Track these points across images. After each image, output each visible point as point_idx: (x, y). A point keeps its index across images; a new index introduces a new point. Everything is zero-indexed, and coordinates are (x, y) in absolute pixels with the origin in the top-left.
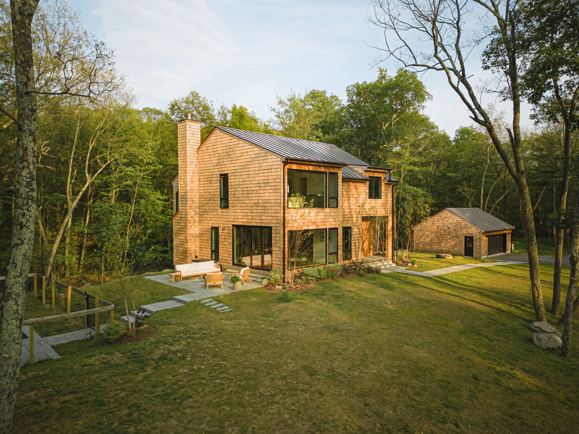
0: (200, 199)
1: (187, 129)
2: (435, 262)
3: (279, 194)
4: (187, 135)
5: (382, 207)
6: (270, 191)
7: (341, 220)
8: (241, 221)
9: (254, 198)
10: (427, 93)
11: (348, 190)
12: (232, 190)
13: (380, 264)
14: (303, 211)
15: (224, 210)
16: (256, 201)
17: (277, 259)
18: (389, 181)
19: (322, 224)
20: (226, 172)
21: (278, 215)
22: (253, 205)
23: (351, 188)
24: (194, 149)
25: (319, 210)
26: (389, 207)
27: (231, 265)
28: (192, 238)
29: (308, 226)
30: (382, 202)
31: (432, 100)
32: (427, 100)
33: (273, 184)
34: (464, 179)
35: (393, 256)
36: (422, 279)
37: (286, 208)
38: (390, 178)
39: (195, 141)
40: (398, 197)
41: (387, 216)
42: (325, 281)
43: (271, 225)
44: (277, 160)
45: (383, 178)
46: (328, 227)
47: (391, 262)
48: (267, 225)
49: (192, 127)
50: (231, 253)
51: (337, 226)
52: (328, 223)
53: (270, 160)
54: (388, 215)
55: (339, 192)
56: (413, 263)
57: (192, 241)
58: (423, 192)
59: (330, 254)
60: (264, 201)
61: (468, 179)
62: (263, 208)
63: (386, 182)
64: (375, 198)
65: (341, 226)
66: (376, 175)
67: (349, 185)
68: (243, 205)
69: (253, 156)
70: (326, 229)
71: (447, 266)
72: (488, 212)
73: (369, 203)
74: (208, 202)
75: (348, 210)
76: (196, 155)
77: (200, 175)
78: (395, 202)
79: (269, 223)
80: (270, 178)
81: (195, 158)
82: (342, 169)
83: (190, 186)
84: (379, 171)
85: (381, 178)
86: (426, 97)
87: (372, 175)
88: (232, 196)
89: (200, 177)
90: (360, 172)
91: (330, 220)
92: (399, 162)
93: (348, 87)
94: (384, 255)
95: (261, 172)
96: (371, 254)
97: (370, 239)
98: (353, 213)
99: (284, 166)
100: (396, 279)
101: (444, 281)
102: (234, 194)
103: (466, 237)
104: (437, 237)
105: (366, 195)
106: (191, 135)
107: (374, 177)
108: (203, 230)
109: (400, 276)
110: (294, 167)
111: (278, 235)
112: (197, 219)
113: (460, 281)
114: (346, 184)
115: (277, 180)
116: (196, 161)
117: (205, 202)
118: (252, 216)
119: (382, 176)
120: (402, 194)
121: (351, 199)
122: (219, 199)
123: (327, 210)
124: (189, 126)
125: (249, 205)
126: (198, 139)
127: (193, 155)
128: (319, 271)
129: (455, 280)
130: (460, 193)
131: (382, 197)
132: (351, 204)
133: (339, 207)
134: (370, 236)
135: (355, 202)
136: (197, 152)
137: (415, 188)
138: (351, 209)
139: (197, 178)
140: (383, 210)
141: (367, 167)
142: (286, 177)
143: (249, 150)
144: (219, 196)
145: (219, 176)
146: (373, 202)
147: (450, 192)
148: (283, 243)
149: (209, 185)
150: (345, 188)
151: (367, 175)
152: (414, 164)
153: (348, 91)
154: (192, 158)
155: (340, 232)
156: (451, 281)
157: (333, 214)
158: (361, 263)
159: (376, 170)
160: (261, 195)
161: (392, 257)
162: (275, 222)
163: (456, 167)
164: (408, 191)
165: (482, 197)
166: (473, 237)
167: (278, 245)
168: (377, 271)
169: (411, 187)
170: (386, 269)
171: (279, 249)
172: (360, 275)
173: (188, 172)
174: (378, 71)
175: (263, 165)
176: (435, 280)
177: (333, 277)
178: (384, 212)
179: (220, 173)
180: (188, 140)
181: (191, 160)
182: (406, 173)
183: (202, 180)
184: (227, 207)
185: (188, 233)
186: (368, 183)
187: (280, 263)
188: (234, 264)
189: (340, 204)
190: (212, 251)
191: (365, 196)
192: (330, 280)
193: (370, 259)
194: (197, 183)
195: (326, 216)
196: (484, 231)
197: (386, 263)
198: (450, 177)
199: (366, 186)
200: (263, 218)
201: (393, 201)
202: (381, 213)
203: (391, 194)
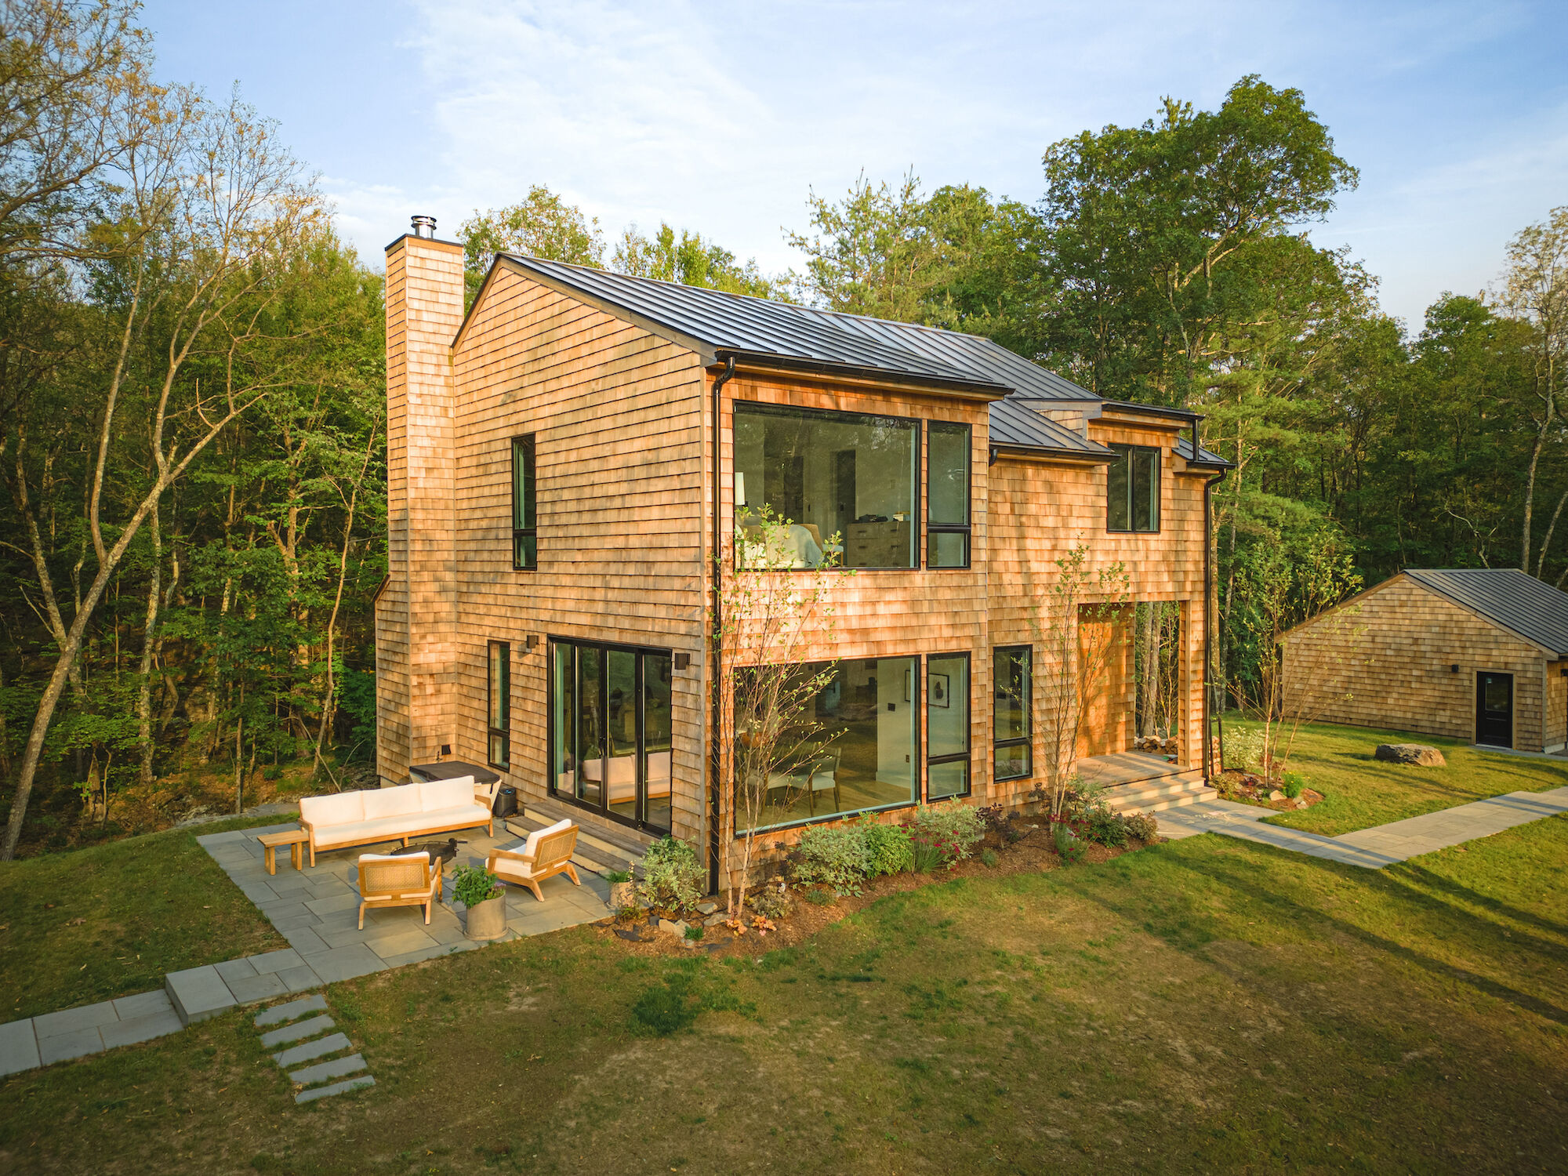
0: (461, 536)
1: (409, 271)
2: (1373, 782)
3: (695, 511)
4: (409, 293)
5: (1163, 568)
6: (665, 498)
7: (984, 619)
8: (577, 623)
9: (613, 529)
10: (1339, 161)
11: (1019, 497)
12: (548, 497)
13: (1150, 794)
14: (807, 582)
15: (525, 579)
16: (620, 542)
17: (689, 790)
18: (1190, 464)
19: (899, 635)
20: (528, 429)
21: (692, 599)
22: (611, 556)
23: (1030, 487)
24: (436, 350)
25: (884, 577)
26: (1190, 567)
27: (543, 793)
28: (428, 680)
29: (834, 646)
30: (1163, 547)
31: (1355, 186)
32: (1340, 185)
33: (673, 469)
34: (1459, 472)
35: (1207, 754)
36: (1336, 878)
37: (727, 571)
38: (1195, 452)
39: (442, 319)
40: (1224, 532)
41: (1184, 603)
42: (902, 886)
43: (668, 642)
44: (685, 362)
45: (1166, 452)
46: (924, 648)
47: (1198, 784)
48: (655, 642)
49: (429, 264)
50: (544, 747)
51: (966, 645)
52: (926, 634)
53: (664, 367)
54: (1186, 597)
55: (976, 506)
56: (1290, 791)
57: (430, 690)
58: (1313, 516)
59: (933, 761)
60: (645, 541)
61: (1475, 471)
62: (644, 570)
63: (1181, 466)
64: (1134, 531)
65: (984, 643)
66: (1138, 438)
67: (1024, 479)
68: (579, 557)
69: (610, 355)
70: (917, 658)
71: (1431, 807)
72: (1553, 584)
73: (1107, 552)
74: (479, 546)
75: (1019, 580)
76: (446, 370)
77: (459, 443)
78: (1214, 547)
79: (661, 634)
80: (665, 440)
81: (441, 381)
82: (991, 410)
83: (421, 484)
84: (1148, 420)
85: (1158, 449)
86: (1334, 177)
87: (1119, 440)
88: (546, 521)
89: (460, 453)
90: (1071, 425)
91: (933, 620)
92: (1231, 414)
93: (1052, 149)
94: (1169, 751)
95: (636, 417)
96: (1121, 745)
97: (1118, 687)
98: (1040, 591)
99: (717, 387)
100: (1219, 877)
101: (1439, 896)
102: (553, 514)
103: (1482, 676)
104: (1370, 671)
105: (1096, 518)
106: (426, 295)
107: (1126, 447)
108: (468, 649)
109: (1238, 862)
110: (768, 394)
111: (693, 685)
112: (446, 607)
113: (1511, 895)
114: (1009, 474)
115: (689, 451)
116: (445, 391)
117: (473, 546)
118: (606, 601)
119: (1163, 443)
120: (1242, 521)
121: (1031, 532)
122: (510, 534)
123: (921, 578)
124: (418, 263)
125: (596, 556)
126: (453, 311)
127: (432, 370)
128: (874, 843)
129: (1487, 889)
130: (1445, 517)
131: (1164, 525)
132: (1031, 555)
133: (976, 568)
134: (1116, 676)
135: (1047, 545)
136: (451, 358)
137: (1287, 503)
138: (1029, 574)
139: (451, 454)
140: (1165, 577)
141: (1098, 405)
142: (727, 436)
143: (597, 333)
144: (510, 522)
145: (508, 444)
146: (1124, 545)
147: (1406, 516)
148: (709, 722)
149: (484, 481)
150: (1005, 486)
151: (1103, 438)
152: (1285, 421)
153: (1053, 161)
154: (427, 380)
155: (982, 668)
156: (1469, 895)
157: (947, 595)
158: (1070, 797)
159: (1139, 419)
160: (637, 515)
161: (1204, 760)
162: (683, 628)
163: (1430, 432)
164: (1261, 512)
165: (1527, 531)
166: (1508, 678)
167: (692, 731)
168: (1138, 835)
169: (1270, 498)
170: (1177, 816)
171: (695, 749)
172: (1064, 856)
173: (410, 431)
174: (1160, 111)
175: (642, 388)
176: (1396, 889)
177: (942, 864)
178: (1170, 587)
179: (511, 432)
180: (410, 315)
181: (425, 390)
182: (1255, 450)
183: (465, 462)
184: (531, 565)
185: (413, 659)
186: (1104, 469)
187: (698, 809)
188: (553, 791)
189: (981, 555)
190: (492, 732)
191: (1088, 523)
192: (926, 878)
193: (1112, 768)
194: (448, 474)
195: (914, 602)
196: (1555, 656)
197: (1176, 789)
198: (1410, 467)
199: (1097, 479)
200: (642, 610)
201: (1207, 542)
202: (1157, 588)
203: (1201, 517)
